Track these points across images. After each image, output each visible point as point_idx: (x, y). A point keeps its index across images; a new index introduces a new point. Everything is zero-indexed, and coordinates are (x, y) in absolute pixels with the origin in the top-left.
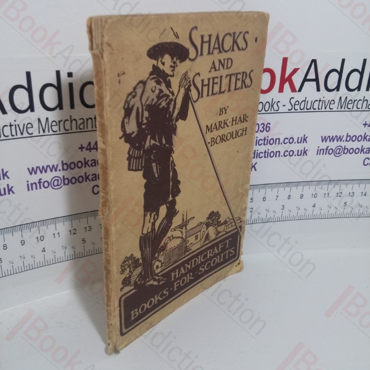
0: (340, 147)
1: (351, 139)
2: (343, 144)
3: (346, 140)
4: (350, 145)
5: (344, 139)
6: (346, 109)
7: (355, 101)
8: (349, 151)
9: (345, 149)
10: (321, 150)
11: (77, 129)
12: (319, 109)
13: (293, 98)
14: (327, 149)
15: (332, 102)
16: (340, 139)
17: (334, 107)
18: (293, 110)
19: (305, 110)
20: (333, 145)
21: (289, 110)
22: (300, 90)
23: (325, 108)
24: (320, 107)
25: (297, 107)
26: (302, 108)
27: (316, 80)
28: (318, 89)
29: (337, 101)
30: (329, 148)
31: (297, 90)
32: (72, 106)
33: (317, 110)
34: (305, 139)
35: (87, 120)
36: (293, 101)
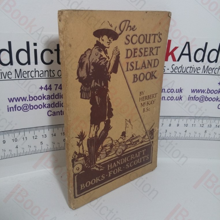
0: (203, 97)
1: (210, 92)
2: (205, 95)
3: (207, 93)
4: (209, 95)
5: (206, 91)
6: (208, 73)
7: (213, 69)
8: (208, 99)
9: (206, 98)
10: (191, 97)
11: (39, 77)
12: (190, 72)
13: (174, 65)
14: (195, 97)
15: (199, 69)
16: (203, 91)
17: (200, 72)
18: (174, 72)
19: (182, 73)
20: (199, 95)
21: (171, 72)
22: (178, 60)
23: (194, 72)
24: (191, 71)
25: (176, 70)
26: (179, 71)
27: (189, 54)
28: (190, 60)
29: (202, 68)
30: (196, 97)
31: (177, 60)
32: (36, 63)
33: (189, 73)
34: (181, 91)
35: (45, 72)
36: (174, 67)
